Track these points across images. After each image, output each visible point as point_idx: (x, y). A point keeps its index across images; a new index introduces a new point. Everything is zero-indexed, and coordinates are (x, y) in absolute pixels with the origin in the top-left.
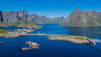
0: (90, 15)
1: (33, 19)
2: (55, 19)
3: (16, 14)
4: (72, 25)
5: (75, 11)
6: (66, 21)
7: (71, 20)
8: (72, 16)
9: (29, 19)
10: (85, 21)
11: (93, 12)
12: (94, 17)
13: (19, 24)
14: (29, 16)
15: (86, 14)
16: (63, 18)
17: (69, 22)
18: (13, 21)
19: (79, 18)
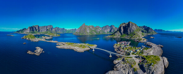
0: (91, 28)
1: (56, 30)
2: (70, 30)
3: (46, 27)
4: (81, 34)
5: (82, 25)
6: (77, 31)
7: (80, 31)
8: (80, 28)
9: (54, 30)
10: (88, 31)
11: (93, 26)
12: (93, 29)
13: (47, 33)
14: (53, 28)
15: (89, 27)
16: (75, 29)
17: (79, 32)
18: (43, 31)
19: (85, 29)
